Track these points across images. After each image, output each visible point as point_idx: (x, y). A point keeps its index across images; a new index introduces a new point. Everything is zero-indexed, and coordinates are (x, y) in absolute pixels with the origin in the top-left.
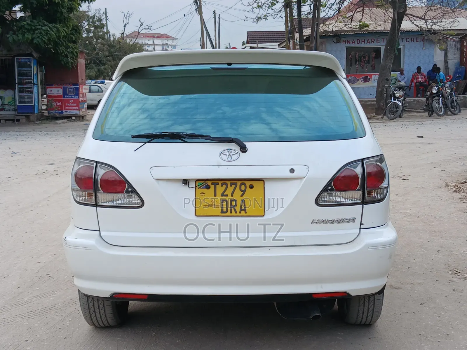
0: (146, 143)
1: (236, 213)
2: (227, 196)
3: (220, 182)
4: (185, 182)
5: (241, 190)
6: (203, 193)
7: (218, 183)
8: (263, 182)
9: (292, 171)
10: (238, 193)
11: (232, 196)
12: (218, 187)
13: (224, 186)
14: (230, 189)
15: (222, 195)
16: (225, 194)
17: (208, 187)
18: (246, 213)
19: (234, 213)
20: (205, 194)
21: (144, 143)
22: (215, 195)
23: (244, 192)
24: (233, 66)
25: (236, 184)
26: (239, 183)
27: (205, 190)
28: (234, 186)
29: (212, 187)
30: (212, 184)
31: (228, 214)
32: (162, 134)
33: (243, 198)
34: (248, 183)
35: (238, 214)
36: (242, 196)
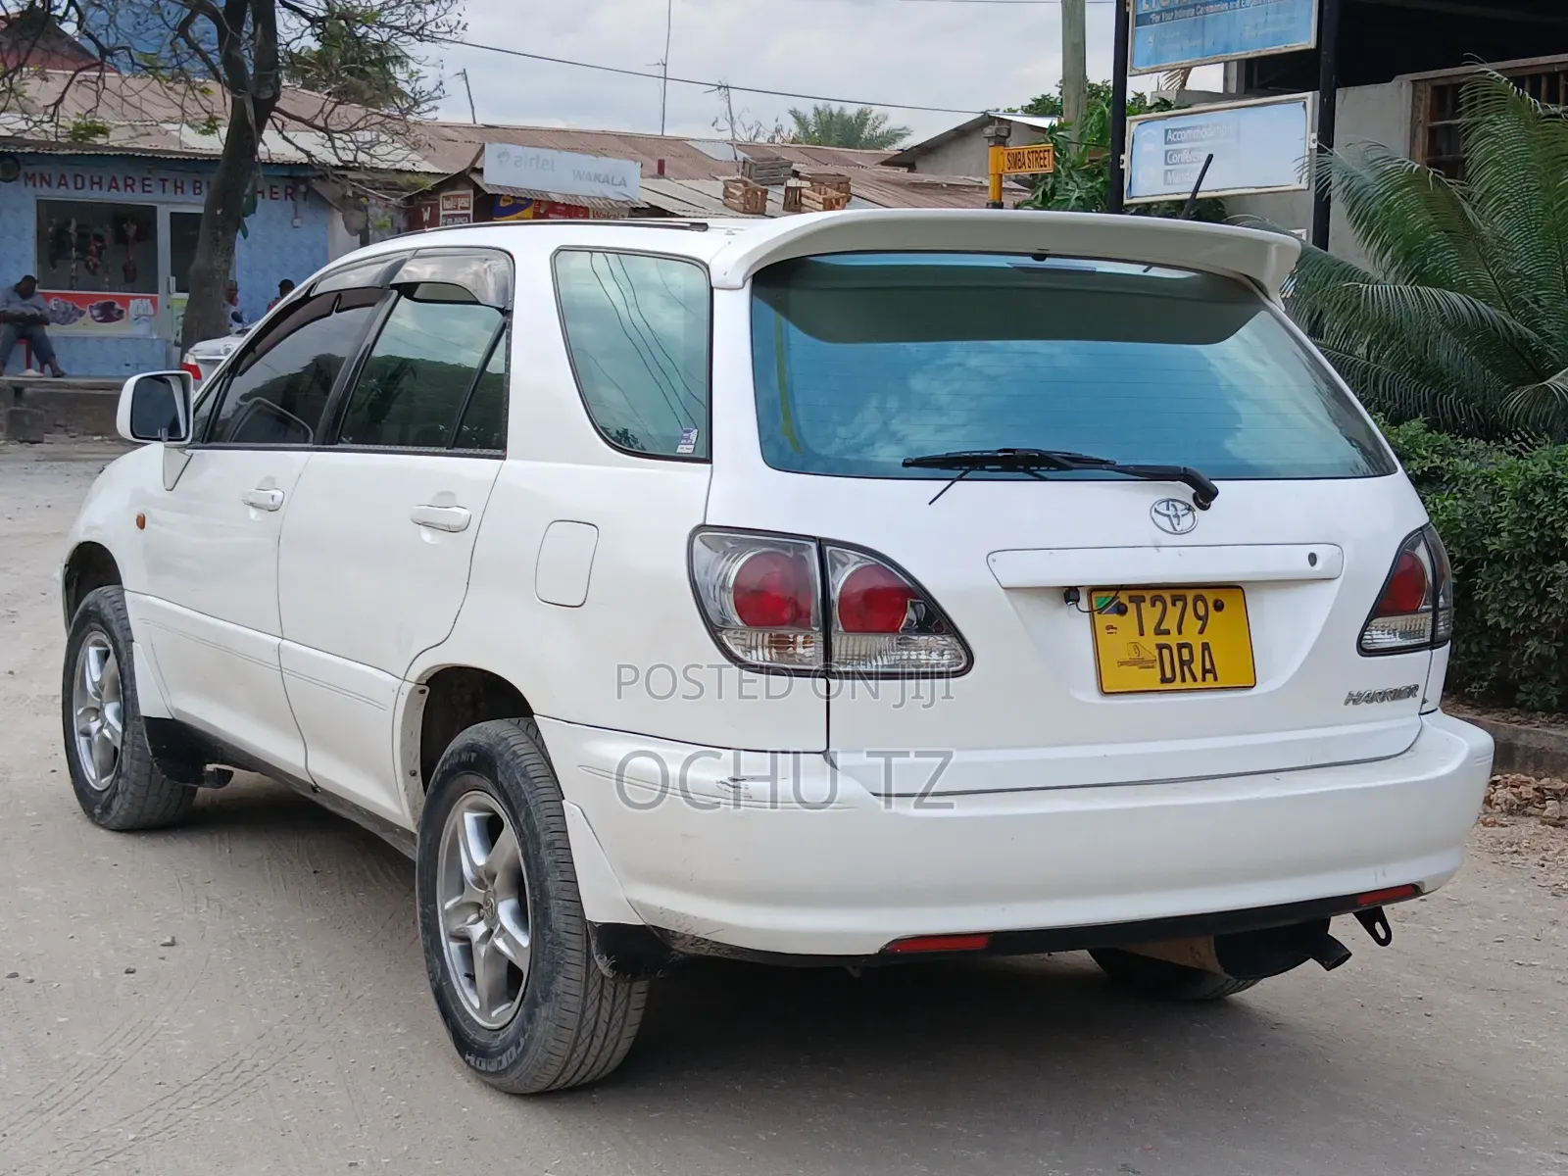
0: (953, 480)
1: (1195, 679)
2: (1167, 632)
3: (1148, 595)
4: (1070, 594)
5: (1199, 618)
6: (1113, 628)
7: (1143, 597)
8: (1240, 591)
9: (1313, 559)
10: (1192, 624)
11: (1180, 632)
12: (1146, 606)
13: (1159, 605)
14: (1174, 613)
15: (1159, 631)
16: (1164, 627)
17: (1121, 610)
18: (1216, 679)
19: (1189, 683)
20: (1116, 629)
21: (949, 482)
22: (1142, 634)
23: (1204, 620)
25: (1184, 599)
26: (1190, 595)
27: (1113, 619)
28: (1180, 604)
29: (1132, 608)
30: (1131, 599)
31: (1177, 684)
32: (1000, 454)
33: (1204, 638)
34: (1210, 597)
35: (1200, 684)
36: (1201, 632)
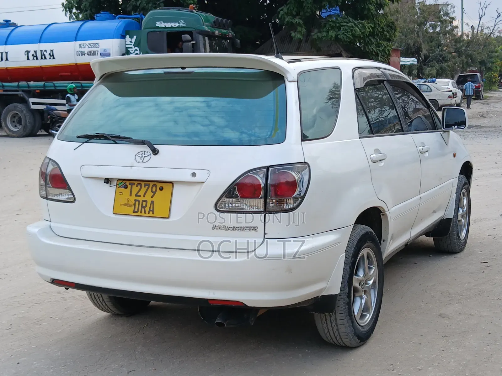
0: (84, 143)
1: (145, 213)
2: (140, 196)
3: (136, 183)
4: (107, 181)
5: (152, 192)
6: (122, 193)
7: (134, 183)
8: (171, 184)
9: (194, 175)
10: (149, 193)
11: (144, 196)
12: (134, 187)
13: (139, 186)
14: (144, 190)
15: (136, 195)
16: (139, 194)
17: (126, 187)
18: (153, 214)
19: (143, 214)
20: (123, 193)
21: (82, 143)
22: (131, 195)
23: (154, 193)
24: (187, 70)
25: (148, 185)
26: (151, 184)
27: (123, 190)
28: (147, 187)
29: (129, 187)
30: (130, 184)
31: (139, 214)
32: (96, 135)
33: (152, 199)
34: (159, 185)
35: (147, 215)
36: (152, 197)
